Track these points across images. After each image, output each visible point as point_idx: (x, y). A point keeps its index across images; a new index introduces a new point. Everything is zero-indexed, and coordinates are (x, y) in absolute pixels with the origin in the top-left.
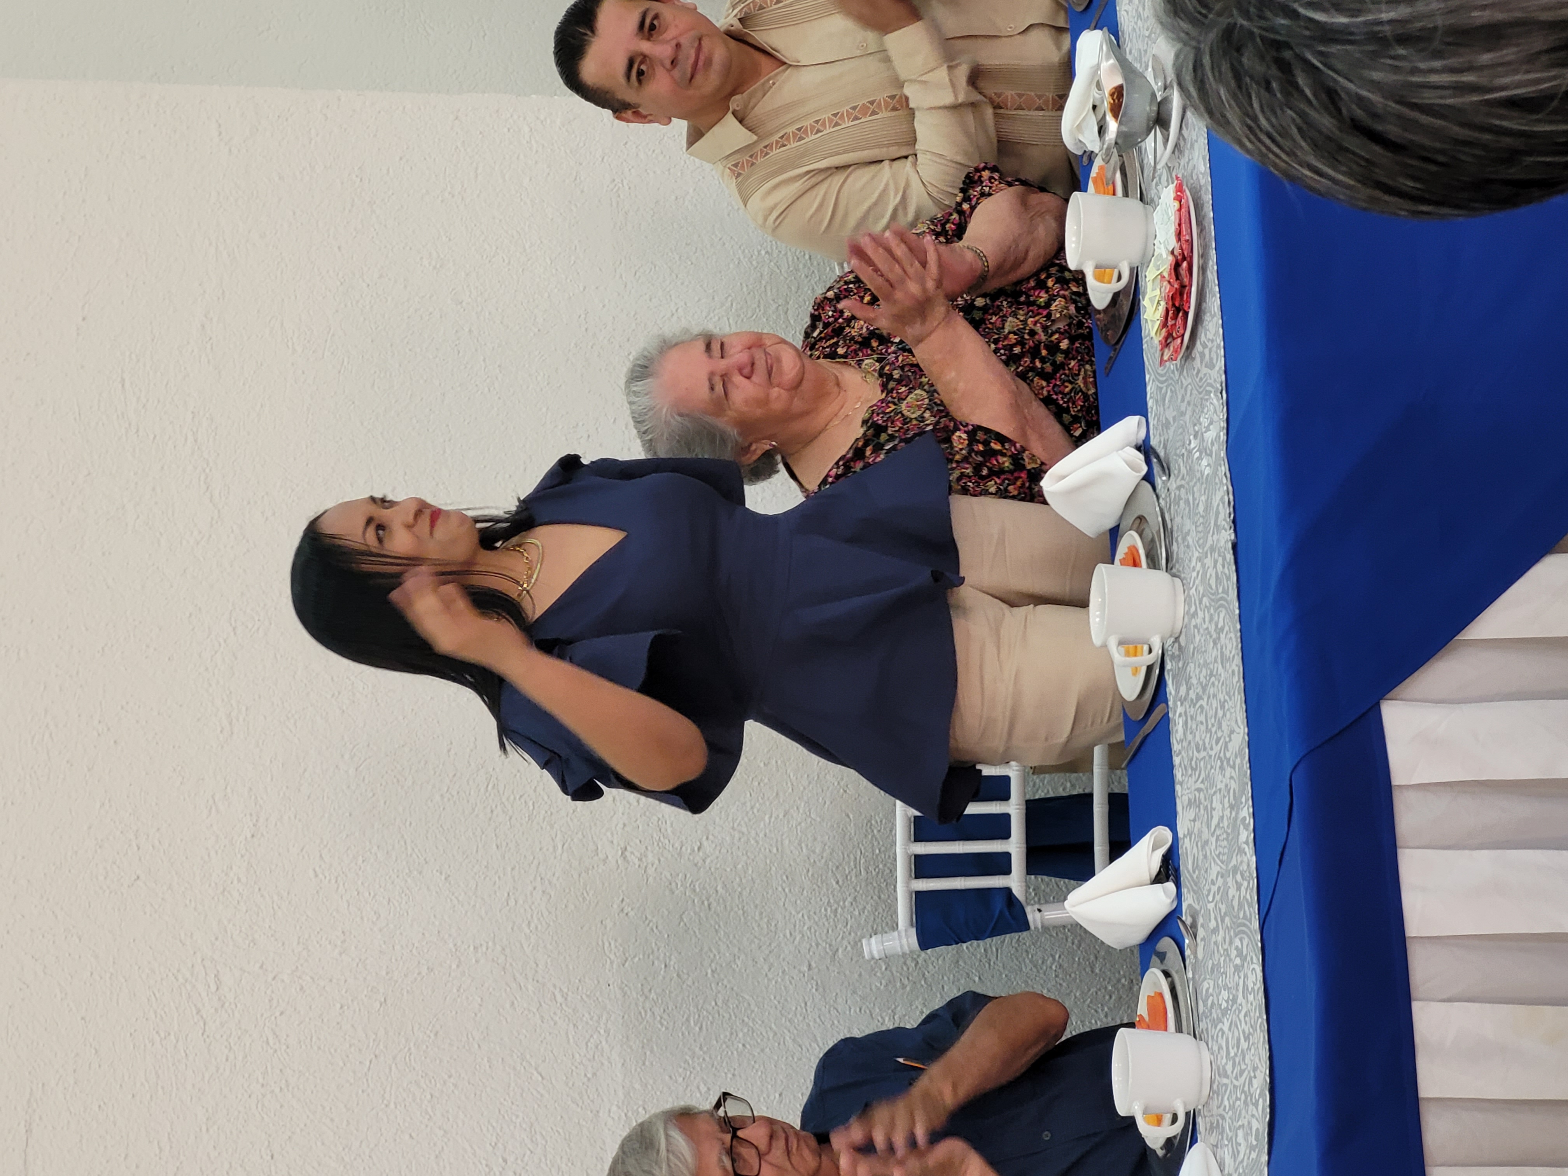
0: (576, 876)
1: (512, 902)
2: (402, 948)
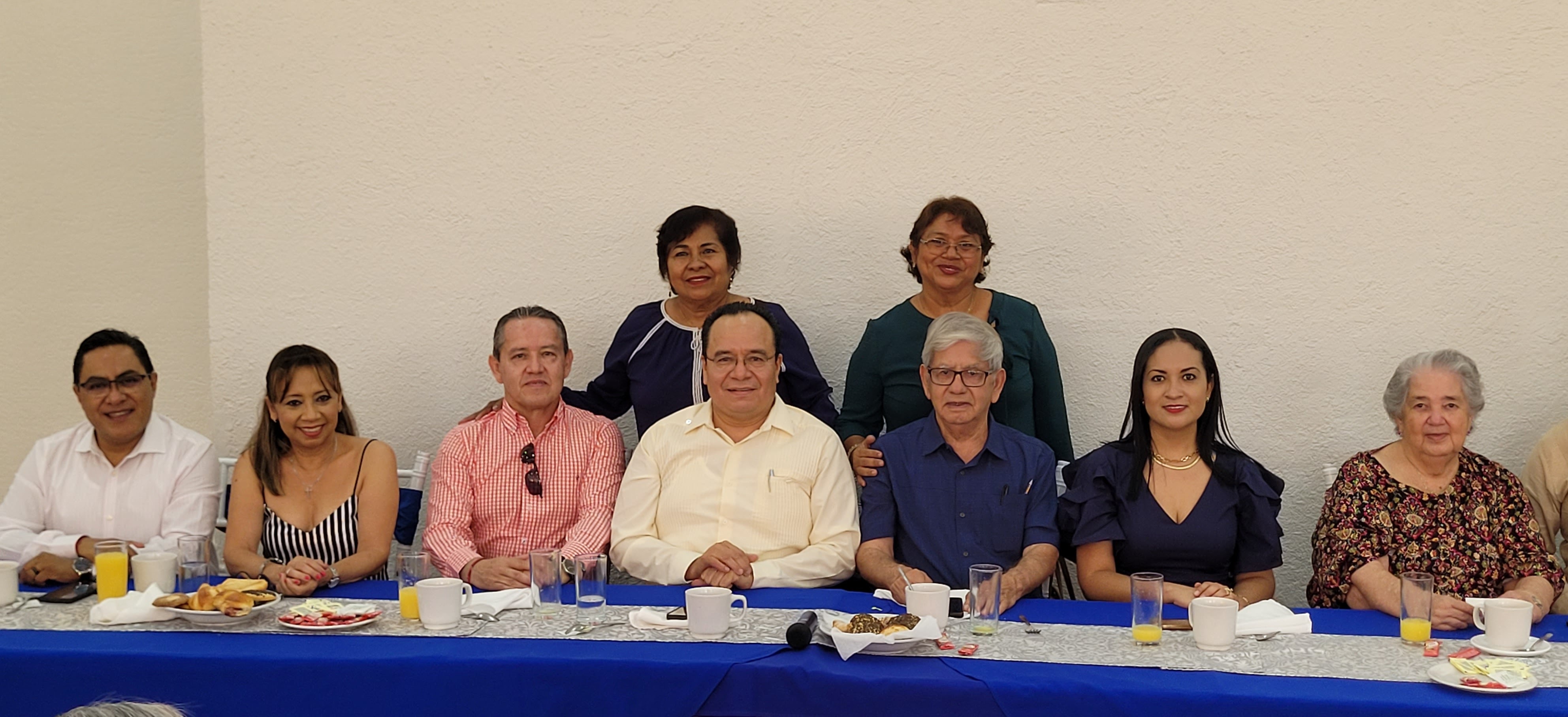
1: (1206, 261)
2: (1180, 201)
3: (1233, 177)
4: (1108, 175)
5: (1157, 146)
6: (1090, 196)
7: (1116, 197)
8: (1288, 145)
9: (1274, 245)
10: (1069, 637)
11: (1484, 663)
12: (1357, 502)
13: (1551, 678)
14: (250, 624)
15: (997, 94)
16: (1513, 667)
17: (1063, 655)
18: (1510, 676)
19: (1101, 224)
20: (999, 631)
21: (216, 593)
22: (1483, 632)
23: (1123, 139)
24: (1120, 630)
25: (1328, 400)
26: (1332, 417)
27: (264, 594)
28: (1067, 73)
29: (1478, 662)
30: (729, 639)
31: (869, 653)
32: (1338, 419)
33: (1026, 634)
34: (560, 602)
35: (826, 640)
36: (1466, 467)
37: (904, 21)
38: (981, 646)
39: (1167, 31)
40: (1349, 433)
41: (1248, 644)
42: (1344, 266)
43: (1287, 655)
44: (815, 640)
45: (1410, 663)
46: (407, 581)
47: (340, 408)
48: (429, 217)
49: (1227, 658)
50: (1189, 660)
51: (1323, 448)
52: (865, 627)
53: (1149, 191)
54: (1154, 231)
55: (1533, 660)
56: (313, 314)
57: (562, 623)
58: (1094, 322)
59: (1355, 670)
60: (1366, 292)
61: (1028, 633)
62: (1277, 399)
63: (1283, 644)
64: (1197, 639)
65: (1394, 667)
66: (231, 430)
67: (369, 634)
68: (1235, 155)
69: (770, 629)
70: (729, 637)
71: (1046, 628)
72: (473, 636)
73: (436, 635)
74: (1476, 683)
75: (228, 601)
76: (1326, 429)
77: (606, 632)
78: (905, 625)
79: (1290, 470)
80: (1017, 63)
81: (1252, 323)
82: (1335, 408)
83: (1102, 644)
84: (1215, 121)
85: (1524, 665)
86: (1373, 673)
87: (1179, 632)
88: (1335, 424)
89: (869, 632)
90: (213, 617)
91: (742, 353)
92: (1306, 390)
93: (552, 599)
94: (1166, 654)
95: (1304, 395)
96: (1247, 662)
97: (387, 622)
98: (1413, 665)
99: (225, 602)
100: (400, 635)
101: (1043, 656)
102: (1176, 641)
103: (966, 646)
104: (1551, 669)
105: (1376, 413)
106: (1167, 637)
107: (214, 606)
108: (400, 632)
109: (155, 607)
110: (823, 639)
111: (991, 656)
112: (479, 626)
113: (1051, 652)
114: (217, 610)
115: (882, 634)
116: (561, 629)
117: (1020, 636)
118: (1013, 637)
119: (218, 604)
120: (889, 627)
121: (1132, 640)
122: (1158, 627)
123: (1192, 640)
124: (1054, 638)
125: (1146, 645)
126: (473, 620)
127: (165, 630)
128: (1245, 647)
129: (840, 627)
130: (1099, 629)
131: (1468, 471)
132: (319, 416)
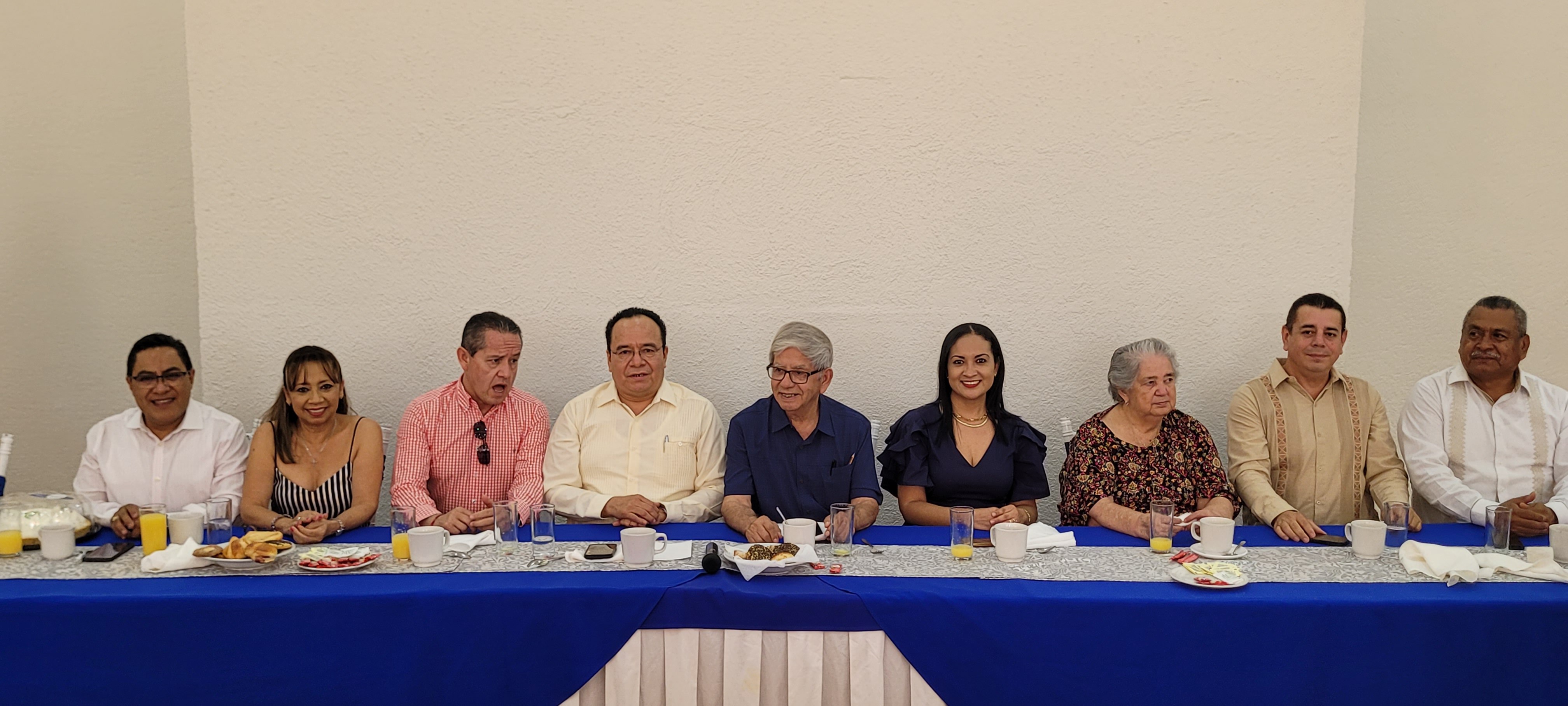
0: (977, 296)
1: (965, 269)
2: (946, 225)
3: (985, 207)
4: (895, 207)
5: (929, 185)
6: (881, 222)
7: (900, 222)
8: (1024, 184)
10: (904, 555)
11: (1207, 566)
12: (1090, 455)
13: (1254, 575)
14: (274, 567)
15: (812, 146)
16: (1228, 568)
17: (905, 570)
18: (1229, 575)
19: (890, 243)
20: (853, 552)
21: (246, 545)
22: (1199, 542)
23: (905, 180)
24: (940, 548)
25: (1053, 369)
26: (1056, 382)
27: (281, 544)
28: (864, 131)
29: (1203, 565)
30: (656, 567)
31: (766, 574)
32: (1060, 384)
33: (873, 554)
34: (517, 540)
35: (730, 565)
37: (742, 91)
38: (843, 566)
39: (936, 100)
40: (1068, 393)
41: (1034, 557)
43: (1065, 564)
44: (724, 565)
45: (1153, 567)
46: (399, 530)
49: (1024, 568)
50: (997, 570)
52: (759, 555)
53: (924, 219)
54: (928, 248)
55: (1238, 561)
57: (522, 558)
58: (885, 315)
59: (1116, 574)
60: (1080, 291)
61: (875, 553)
62: (1017, 370)
63: (1059, 555)
64: (1000, 553)
65: (1143, 571)
67: (371, 573)
68: (985, 192)
70: (655, 565)
71: (885, 549)
72: (456, 571)
73: (427, 572)
74: (1208, 582)
75: (258, 551)
76: (1052, 390)
77: (559, 565)
78: (787, 552)
80: (826, 123)
81: (999, 314)
82: (1058, 375)
83: (930, 560)
84: (972, 167)
85: (1235, 566)
86: (1130, 576)
87: (982, 549)
88: (1058, 387)
89: (762, 559)
90: (247, 564)
91: (637, 346)
92: (1037, 363)
93: (513, 539)
94: (980, 567)
96: (1039, 571)
97: (383, 562)
98: (1156, 569)
99: (255, 552)
100: (398, 572)
101: (891, 572)
102: (982, 556)
103: (834, 566)
104: (1252, 568)
106: (979, 553)
107: (246, 554)
108: (398, 570)
109: (195, 557)
110: (727, 564)
111: (854, 573)
112: (458, 562)
113: (896, 568)
114: (247, 557)
115: (773, 559)
116: (522, 563)
117: (869, 556)
118: (864, 557)
119: (250, 552)
120: (776, 554)
121: (951, 556)
122: (970, 545)
123: (994, 555)
124: (894, 557)
125: (962, 559)
126: (452, 558)
127: (205, 575)
128: (1034, 558)
129: (740, 553)
130: (923, 548)
131: (1169, 426)
132: (322, 400)
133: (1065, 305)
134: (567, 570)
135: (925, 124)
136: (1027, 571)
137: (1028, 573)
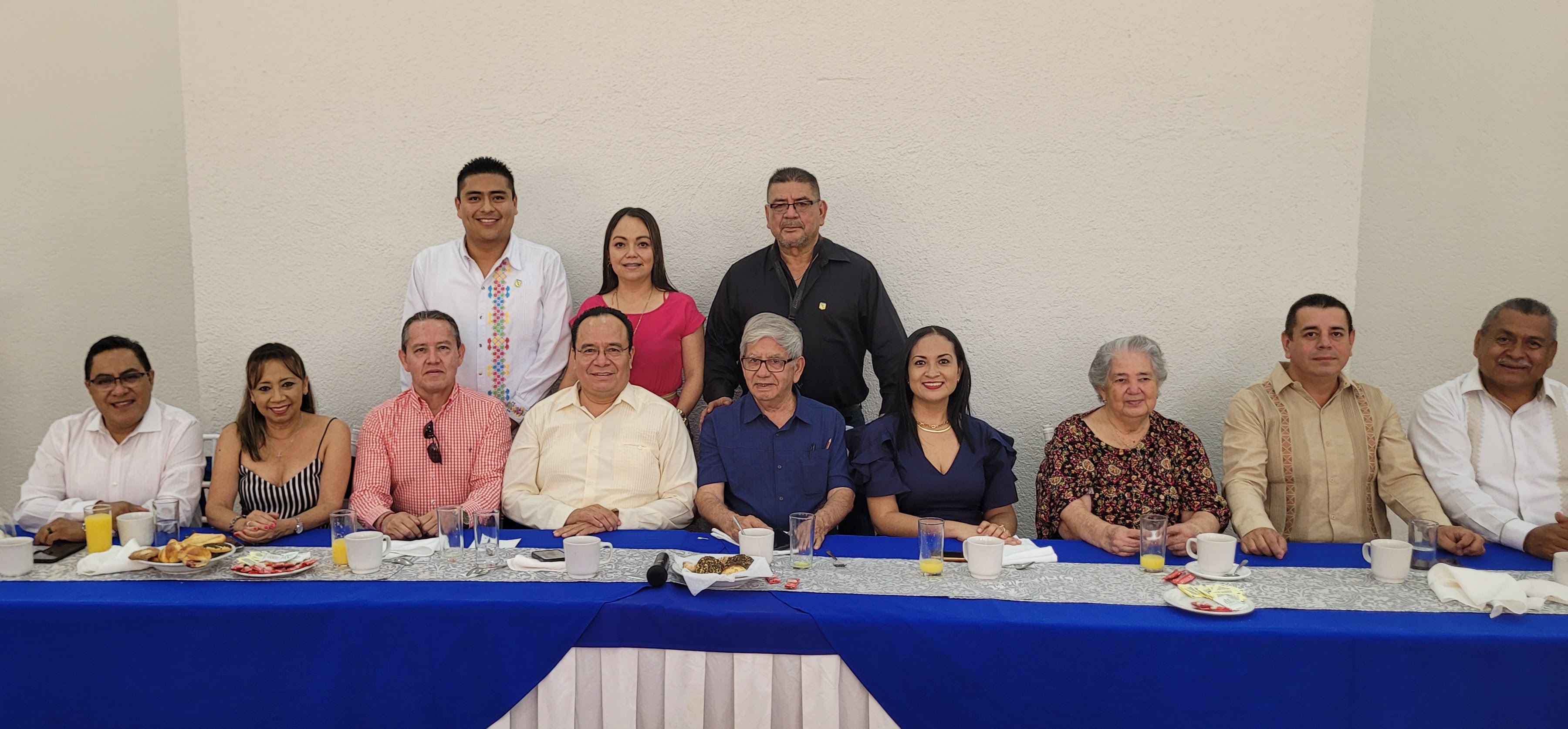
9: (997, 261)
10: (869, 569)
11: (1205, 587)
12: (1066, 452)
14: (209, 572)
16: (1229, 590)
17: (867, 585)
18: (1230, 599)
20: (814, 565)
21: (181, 546)
22: (1195, 560)
24: (908, 562)
25: (1036, 375)
26: (1039, 389)
27: (221, 547)
29: (1202, 587)
30: (599, 579)
31: (716, 589)
32: (1044, 390)
33: (835, 567)
34: (462, 544)
35: (678, 579)
36: (1155, 428)
38: (801, 580)
40: (1052, 400)
41: (1010, 573)
42: (1048, 276)
43: (1044, 582)
44: (670, 579)
45: (1144, 587)
46: (338, 534)
47: (306, 391)
48: (362, 247)
49: (999, 587)
50: (969, 589)
51: (1033, 412)
52: (709, 568)
55: (1241, 584)
56: (275, 321)
57: (464, 566)
59: (1102, 594)
61: (835, 566)
62: (999, 376)
63: (1038, 572)
64: (971, 570)
66: (214, 410)
67: (306, 579)
69: (632, 569)
70: (599, 577)
71: (849, 562)
72: (390, 578)
73: (361, 579)
74: (1208, 607)
75: (189, 555)
76: (1035, 397)
77: (499, 574)
78: (740, 565)
79: (1009, 428)
81: (980, 319)
82: (1042, 382)
83: (896, 576)
88: (1042, 393)
89: (712, 572)
90: (176, 567)
91: (603, 345)
92: (1021, 369)
93: (456, 543)
94: (950, 584)
95: (1019, 372)
96: (1015, 590)
97: (319, 567)
98: (1147, 590)
99: (187, 556)
100: (331, 580)
101: (852, 588)
102: (954, 571)
103: (791, 581)
104: (1256, 592)
105: (1072, 385)
106: (950, 568)
107: (179, 558)
108: (332, 577)
109: (129, 560)
110: (676, 578)
111: (811, 589)
112: (397, 570)
113: (858, 584)
114: (181, 562)
115: (723, 572)
116: (463, 571)
117: (830, 569)
118: (825, 571)
119: (182, 556)
120: (728, 566)
121: (919, 571)
122: (940, 559)
123: (967, 570)
124: (858, 571)
125: (933, 575)
126: (393, 564)
127: (137, 580)
128: (1010, 575)
129: (689, 565)
130: (891, 562)
131: (1156, 431)
132: (284, 398)
133: (1050, 310)
134: (505, 580)
135: (904, 125)
136: (1002, 590)
137: (1003, 592)
